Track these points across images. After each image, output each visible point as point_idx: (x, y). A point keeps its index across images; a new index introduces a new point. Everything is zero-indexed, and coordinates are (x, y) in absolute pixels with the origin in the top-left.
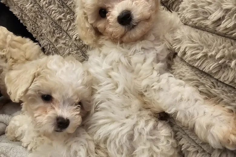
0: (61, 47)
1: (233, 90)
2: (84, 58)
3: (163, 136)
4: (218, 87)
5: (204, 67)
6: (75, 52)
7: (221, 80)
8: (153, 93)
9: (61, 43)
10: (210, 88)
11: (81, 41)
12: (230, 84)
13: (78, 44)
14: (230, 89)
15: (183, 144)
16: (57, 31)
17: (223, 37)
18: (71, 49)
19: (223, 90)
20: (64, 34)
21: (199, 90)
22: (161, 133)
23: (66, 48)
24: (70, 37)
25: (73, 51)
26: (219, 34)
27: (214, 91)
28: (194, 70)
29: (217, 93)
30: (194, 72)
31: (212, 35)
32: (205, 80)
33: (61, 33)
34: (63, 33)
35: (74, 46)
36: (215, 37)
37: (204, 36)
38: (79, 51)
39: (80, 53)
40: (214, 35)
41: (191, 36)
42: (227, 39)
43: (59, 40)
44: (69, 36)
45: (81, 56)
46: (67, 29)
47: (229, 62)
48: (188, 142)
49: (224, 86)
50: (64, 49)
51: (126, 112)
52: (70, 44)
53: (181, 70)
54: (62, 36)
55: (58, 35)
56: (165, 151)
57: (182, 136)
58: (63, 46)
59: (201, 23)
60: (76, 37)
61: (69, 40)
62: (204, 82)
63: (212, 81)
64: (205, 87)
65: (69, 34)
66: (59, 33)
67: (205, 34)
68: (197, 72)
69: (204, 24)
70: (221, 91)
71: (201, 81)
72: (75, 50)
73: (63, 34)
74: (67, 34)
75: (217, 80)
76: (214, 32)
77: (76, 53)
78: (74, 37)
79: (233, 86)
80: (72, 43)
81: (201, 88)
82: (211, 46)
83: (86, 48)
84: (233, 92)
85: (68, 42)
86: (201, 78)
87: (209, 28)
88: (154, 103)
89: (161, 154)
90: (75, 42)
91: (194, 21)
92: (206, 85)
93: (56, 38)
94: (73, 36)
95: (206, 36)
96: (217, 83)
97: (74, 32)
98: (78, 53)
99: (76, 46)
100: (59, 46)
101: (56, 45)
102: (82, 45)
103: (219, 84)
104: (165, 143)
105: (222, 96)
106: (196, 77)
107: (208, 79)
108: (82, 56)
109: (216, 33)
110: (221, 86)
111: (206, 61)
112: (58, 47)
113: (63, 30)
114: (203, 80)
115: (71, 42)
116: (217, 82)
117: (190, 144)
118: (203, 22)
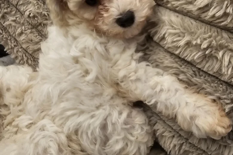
0: (10, 24)
1: (216, 80)
2: (41, 38)
3: (138, 125)
4: (200, 76)
5: (186, 55)
6: (29, 31)
7: (205, 69)
8: (130, 83)
9: (10, 20)
10: (191, 77)
11: (36, 19)
12: (214, 75)
13: (33, 22)
14: (213, 78)
15: (158, 130)
16: (4, 5)
17: (208, 25)
18: (23, 27)
19: (206, 80)
20: (13, 9)
21: (178, 79)
22: (136, 122)
23: (17, 26)
24: (21, 13)
25: (26, 30)
26: (203, 21)
27: (195, 80)
28: (174, 57)
29: (199, 82)
30: (174, 59)
31: (195, 21)
32: (186, 68)
33: (9, 7)
34: (11, 7)
35: (27, 24)
36: (199, 24)
37: (187, 22)
38: (34, 30)
39: (36, 32)
40: (197, 21)
41: (171, 21)
42: (212, 28)
43: (7, 16)
44: (19, 11)
45: (37, 36)
46: (17, 4)
47: (215, 52)
48: (164, 127)
49: (207, 76)
50: (15, 27)
51: (97, 102)
52: (22, 22)
53: (158, 56)
54: (11, 12)
55: (5, 11)
56: (140, 139)
57: (156, 121)
58: (13, 24)
59: (183, 8)
60: (30, 14)
61: (20, 17)
62: (185, 70)
63: (194, 70)
64: (186, 75)
65: (20, 9)
66: (7, 8)
67: (187, 20)
68: (177, 60)
69: (187, 9)
70: (204, 80)
71: (182, 70)
72: (28, 29)
73: (11, 9)
74: (17, 9)
75: (199, 69)
76: (198, 18)
77: (31, 32)
78: (27, 13)
79: (217, 76)
80: (24, 21)
81: (182, 77)
82: (194, 34)
83: (42, 26)
84: (216, 82)
85: (19, 19)
86: (181, 66)
87: (193, 14)
88: (131, 94)
89: (136, 141)
90: (27, 19)
91: (174, 4)
92: (187, 74)
93: (3, 13)
94: (25, 12)
95: (190, 23)
96: (199, 73)
97: (26, 7)
98: (33, 32)
99: (29, 24)
100: (7, 23)
101: (3, 21)
102: (38, 23)
103: (201, 73)
104: (139, 131)
105: (204, 86)
106: (175, 65)
107: (189, 68)
108: (39, 35)
109: (200, 19)
110: (204, 75)
111: (189, 50)
112: (6, 25)
113: (12, 4)
114: (183, 68)
115: (23, 19)
116: (199, 71)
117: (166, 129)
118: (185, 6)
